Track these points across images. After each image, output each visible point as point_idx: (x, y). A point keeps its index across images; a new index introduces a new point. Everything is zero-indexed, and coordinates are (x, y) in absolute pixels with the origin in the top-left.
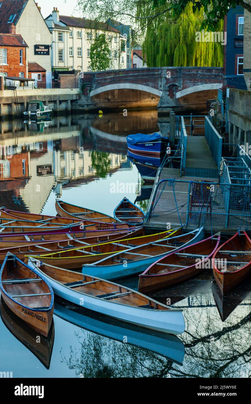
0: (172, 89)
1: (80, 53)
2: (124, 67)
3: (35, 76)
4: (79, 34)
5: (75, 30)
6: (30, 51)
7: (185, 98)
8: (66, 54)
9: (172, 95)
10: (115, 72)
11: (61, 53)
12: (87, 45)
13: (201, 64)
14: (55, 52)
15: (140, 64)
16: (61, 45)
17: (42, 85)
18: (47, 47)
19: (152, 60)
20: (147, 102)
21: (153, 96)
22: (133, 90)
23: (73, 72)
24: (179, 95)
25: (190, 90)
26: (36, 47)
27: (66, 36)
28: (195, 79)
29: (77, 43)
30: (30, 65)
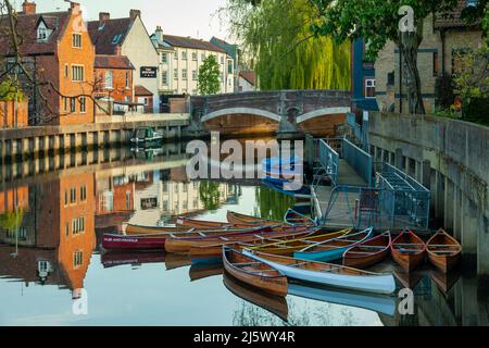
0: (292, 114)
1: (185, 75)
2: (231, 90)
3: (141, 100)
4: (184, 54)
5: (180, 51)
6: (136, 74)
7: (306, 123)
8: (170, 77)
9: (292, 120)
10: (221, 96)
11: (165, 75)
13: (319, 86)
14: (160, 75)
15: (246, 87)
16: (165, 67)
17: (149, 110)
18: (154, 69)
19: (266, 84)
22: (250, 115)
23: (183, 96)
24: (299, 120)
25: (311, 114)
26: (143, 69)
27: (170, 56)
28: (316, 103)
29: (182, 65)
30: (136, 88)
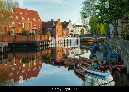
0: (96, 38)
1: (78, 31)
2: (87, 34)
3: (71, 35)
4: (78, 28)
5: (78, 27)
6: (70, 31)
7: (99, 40)
8: (76, 31)
9: (96, 39)
10: (85, 35)
11: (75, 31)
12: (80, 30)
13: (101, 33)
14: (74, 31)
15: (90, 33)
16: (75, 30)
17: (72, 37)
18: (73, 30)
19: (92, 33)
20: (91, 40)
21: (93, 39)
22: (88, 38)
23: (78, 35)
24: (97, 39)
25: (100, 38)
26: (71, 30)
27: (76, 28)
28: (100, 36)
29: (78, 30)
30: (70, 33)
